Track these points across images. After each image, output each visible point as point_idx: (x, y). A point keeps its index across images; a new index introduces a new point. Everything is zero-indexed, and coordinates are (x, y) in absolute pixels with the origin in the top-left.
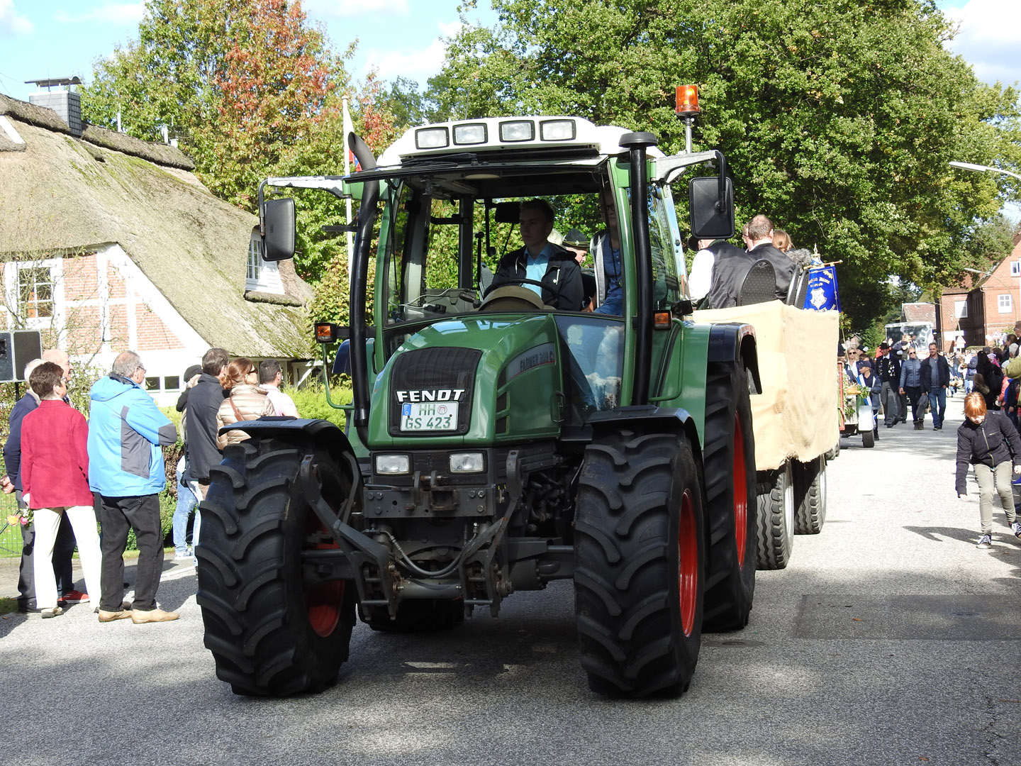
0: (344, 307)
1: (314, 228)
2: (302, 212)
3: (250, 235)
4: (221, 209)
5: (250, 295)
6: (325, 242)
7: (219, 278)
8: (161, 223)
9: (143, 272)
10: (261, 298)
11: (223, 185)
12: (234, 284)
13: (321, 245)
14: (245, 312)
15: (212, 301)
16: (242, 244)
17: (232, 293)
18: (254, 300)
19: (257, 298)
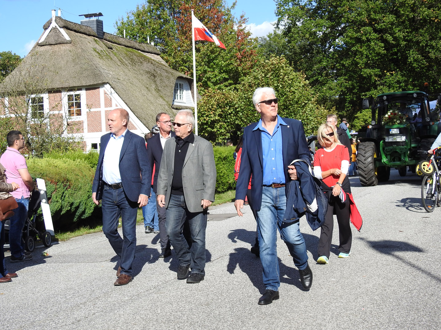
0: (209, 111)
1: (214, 80)
2: (209, 73)
3: (175, 81)
4: (164, 70)
5: (175, 107)
6: (219, 85)
7: (161, 99)
8: (136, 76)
9: (119, 96)
10: (181, 108)
11: (176, 62)
12: (167, 102)
13: (216, 87)
14: (171, 114)
15: (154, 109)
16: (172, 84)
17: (166, 106)
18: (177, 109)
19: (178, 108)
